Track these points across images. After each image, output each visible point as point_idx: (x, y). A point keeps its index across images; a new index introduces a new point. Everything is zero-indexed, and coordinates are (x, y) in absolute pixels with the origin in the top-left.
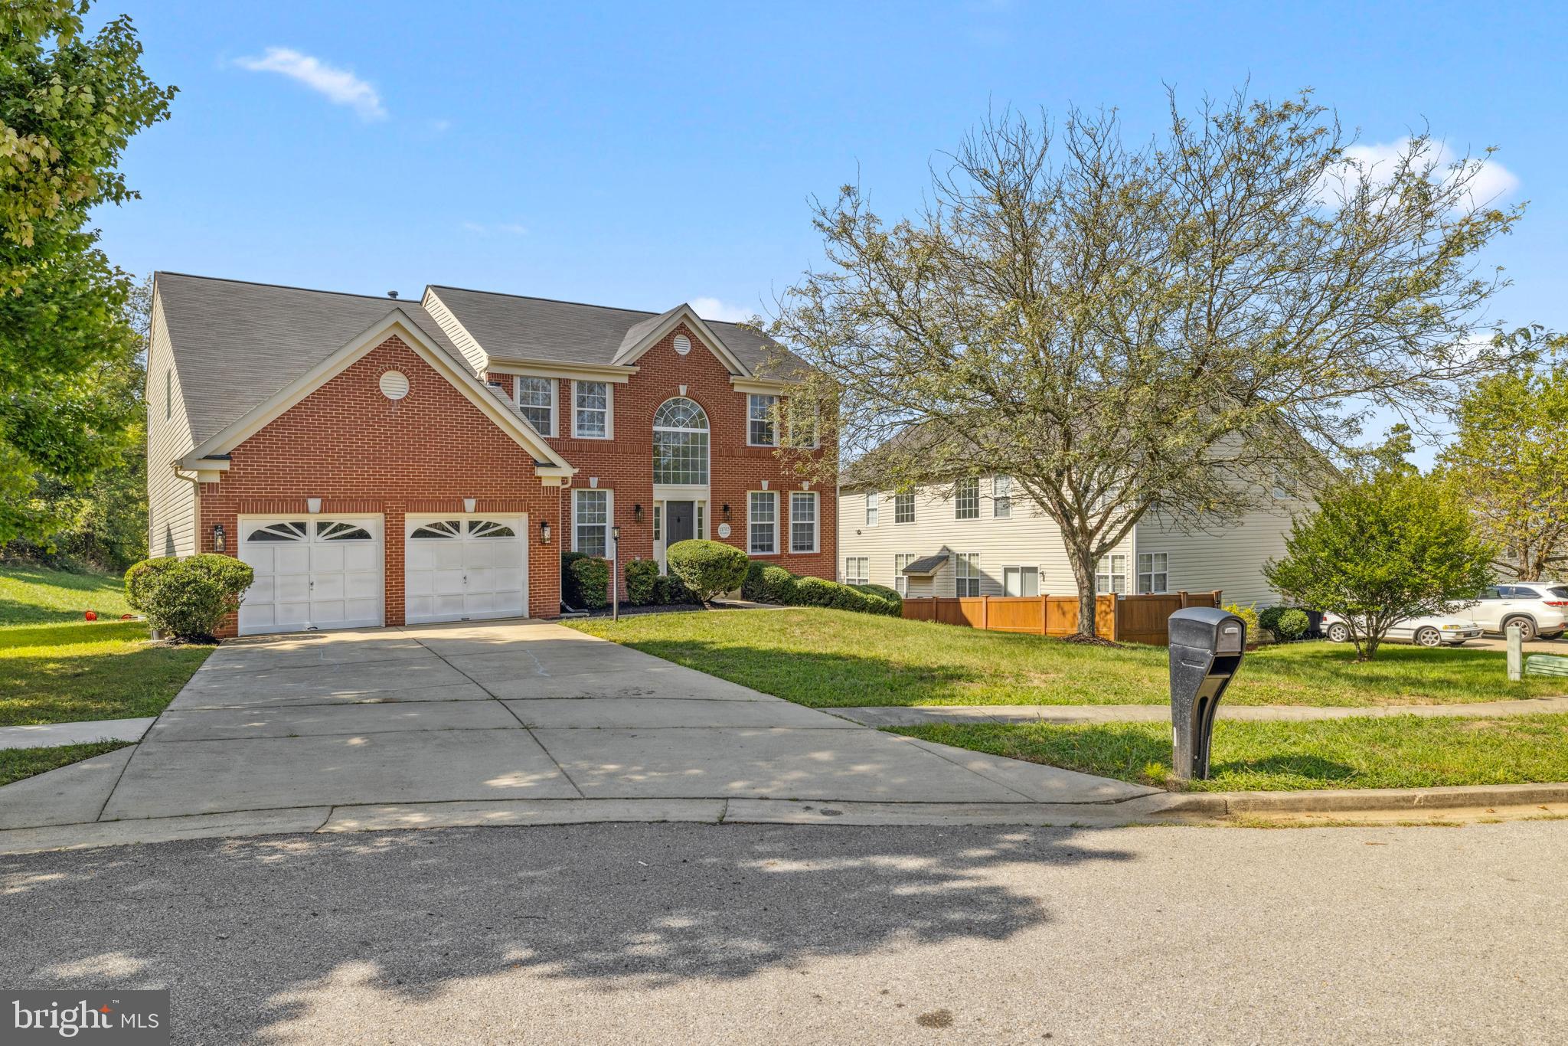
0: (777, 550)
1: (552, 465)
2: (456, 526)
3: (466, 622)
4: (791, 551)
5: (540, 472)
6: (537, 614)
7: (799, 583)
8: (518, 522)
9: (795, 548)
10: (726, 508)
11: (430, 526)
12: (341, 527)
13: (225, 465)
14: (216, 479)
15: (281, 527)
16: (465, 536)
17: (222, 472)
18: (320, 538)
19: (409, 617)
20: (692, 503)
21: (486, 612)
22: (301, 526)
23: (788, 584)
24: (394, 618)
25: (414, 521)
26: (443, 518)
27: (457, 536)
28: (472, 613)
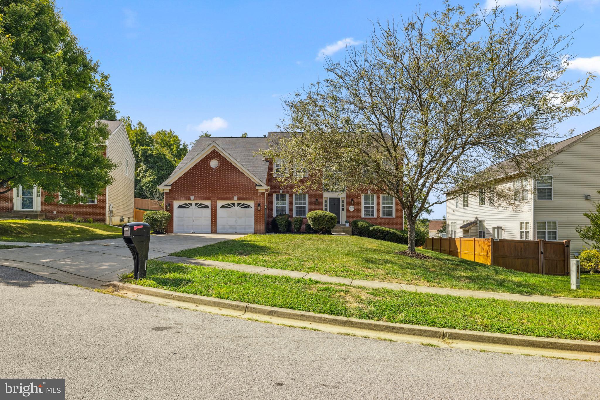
0: (375, 216)
1: (261, 186)
2: (233, 204)
3: (236, 233)
4: (381, 216)
5: (257, 188)
6: (258, 231)
7: (371, 228)
8: (252, 203)
9: (384, 215)
10: (352, 200)
11: (226, 204)
12: (201, 204)
13: (170, 188)
14: (168, 191)
15: (186, 204)
16: (236, 208)
17: (170, 189)
18: (196, 207)
19: (218, 231)
20: (340, 198)
21: (243, 231)
22: (191, 204)
23: (366, 228)
24: (214, 231)
25: (220, 203)
26: (229, 202)
27: (234, 208)
28: (238, 231)
